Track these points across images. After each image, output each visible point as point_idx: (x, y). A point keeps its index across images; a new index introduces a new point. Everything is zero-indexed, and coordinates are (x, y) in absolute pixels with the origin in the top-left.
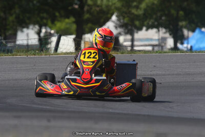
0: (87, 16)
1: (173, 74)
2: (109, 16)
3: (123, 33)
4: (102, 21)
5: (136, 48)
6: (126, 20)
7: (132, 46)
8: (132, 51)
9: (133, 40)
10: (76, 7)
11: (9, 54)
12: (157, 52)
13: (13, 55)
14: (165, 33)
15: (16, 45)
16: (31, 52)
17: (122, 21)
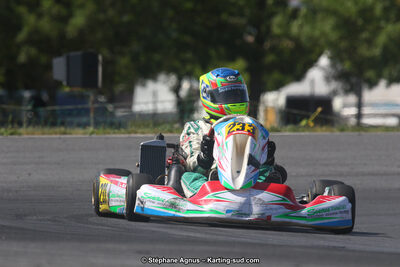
0: (270, 58)
2: (313, 57)
3: (341, 91)
4: (299, 67)
5: (366, 121)
6: (347, 65)
7: (359, 116)
8: (359, 127)
9: (359, 105)
10: (250, 39)
11: (123, 130)
13: (129, 133)
15: (133, 115)
16: (163, 127)
17: (340, 67)
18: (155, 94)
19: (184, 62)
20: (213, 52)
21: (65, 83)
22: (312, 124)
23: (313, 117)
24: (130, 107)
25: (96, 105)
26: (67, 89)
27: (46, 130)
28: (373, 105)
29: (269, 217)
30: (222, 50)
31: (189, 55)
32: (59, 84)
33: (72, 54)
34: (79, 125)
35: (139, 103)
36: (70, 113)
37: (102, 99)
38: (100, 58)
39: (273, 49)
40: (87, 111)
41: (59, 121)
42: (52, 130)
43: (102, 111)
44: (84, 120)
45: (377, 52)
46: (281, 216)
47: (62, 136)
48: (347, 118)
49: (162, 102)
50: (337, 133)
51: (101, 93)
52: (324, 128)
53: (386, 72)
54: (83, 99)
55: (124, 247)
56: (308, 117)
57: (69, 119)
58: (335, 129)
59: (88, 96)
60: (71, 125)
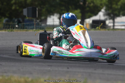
0: (88, 9)
3: (108, 19)
4: (96, 12)
5: (116, 27)
6: (110, 11)
7: (114, 26)
8: (114, 29)
9: (114, 23)
10: (82, 3)
15: (47, 25)
17: (108, 12)
18: (53, 19)
19: (62, 10)
20: (70, 7)
21: (27, 16)
22: (100, 28)
23: (100, 26)
24: (46, 23)
25: (36, 23)
26: (27, 18)
27: (21, 30)
30: (73, 7)
31: (63, 8)
32: (25, 16)
33: (29, 7)
34: (31, 29)
35: (49, 22)
36: (28, 25)
37: (38, 21)
38: (37, 9)
39: (88, 7)
40: (33, 24)
41: (25, 27)
42: (23, 30)
43: (38, 24)
44: (32, 27)
45: (119, 7)
47: (26, 32)
48: (110, 27)
49: (56, 22)
50: (107, 31)
51: (38, 19)
52: (103, 29)
53: (121, 13)
54: (32, 21)
55: (44, 64)
56: (98, 26)
59: (34, 20)
60: (29, 28)
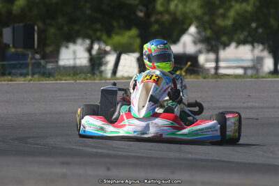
0: (156, 27)
1: (274, 107)
2: (185, 26)
3: (204, 51)
4: (175, 33)
5: (222, 71)
6: (209, 33)
7: (217, 68)
8: (217, 75)
9: (217, 61)
10: (141, 14)
11: (52, 78)
12: (252, 77)
13: (56, 80)
14: (262, 51)
15: (59, 67)
16: (80, 75)
17: (203, 34)
18: (74, 52)
19: (95, 31)
20: (115, 24)
21: (11, 46)
22: (184, 74)
23: (184, 69)
24: (57, 62)
25: (33, 61)
26: (13, 50)
28: (226, 60)
29: (161, 135)
30: (122, 22)
31: (98, 26)
32: (7, 46)
33: (16, 25)
34: (21, 75)
35: (64, 59)
36: (15, 66)
37: (38, 56)
38: (36, 28)
39: (157, 21)
40: (27, 65)
41: (7, 72)
42: (2, 79)
43: (37, 65)
44: (25, 71)
45: (229, 22)
46: (169, 134)
47: (10, 83)
48: (208, 70)
49: (79, 58)
50: (201, 80)
51: (37, 53)
52: (192, 76)
53: (236, 37)
54: (24, 56)
56: (181, 69)
57: (14, 71)
58: (200, 77)
59: (28, 55)
60: (15, 75)
